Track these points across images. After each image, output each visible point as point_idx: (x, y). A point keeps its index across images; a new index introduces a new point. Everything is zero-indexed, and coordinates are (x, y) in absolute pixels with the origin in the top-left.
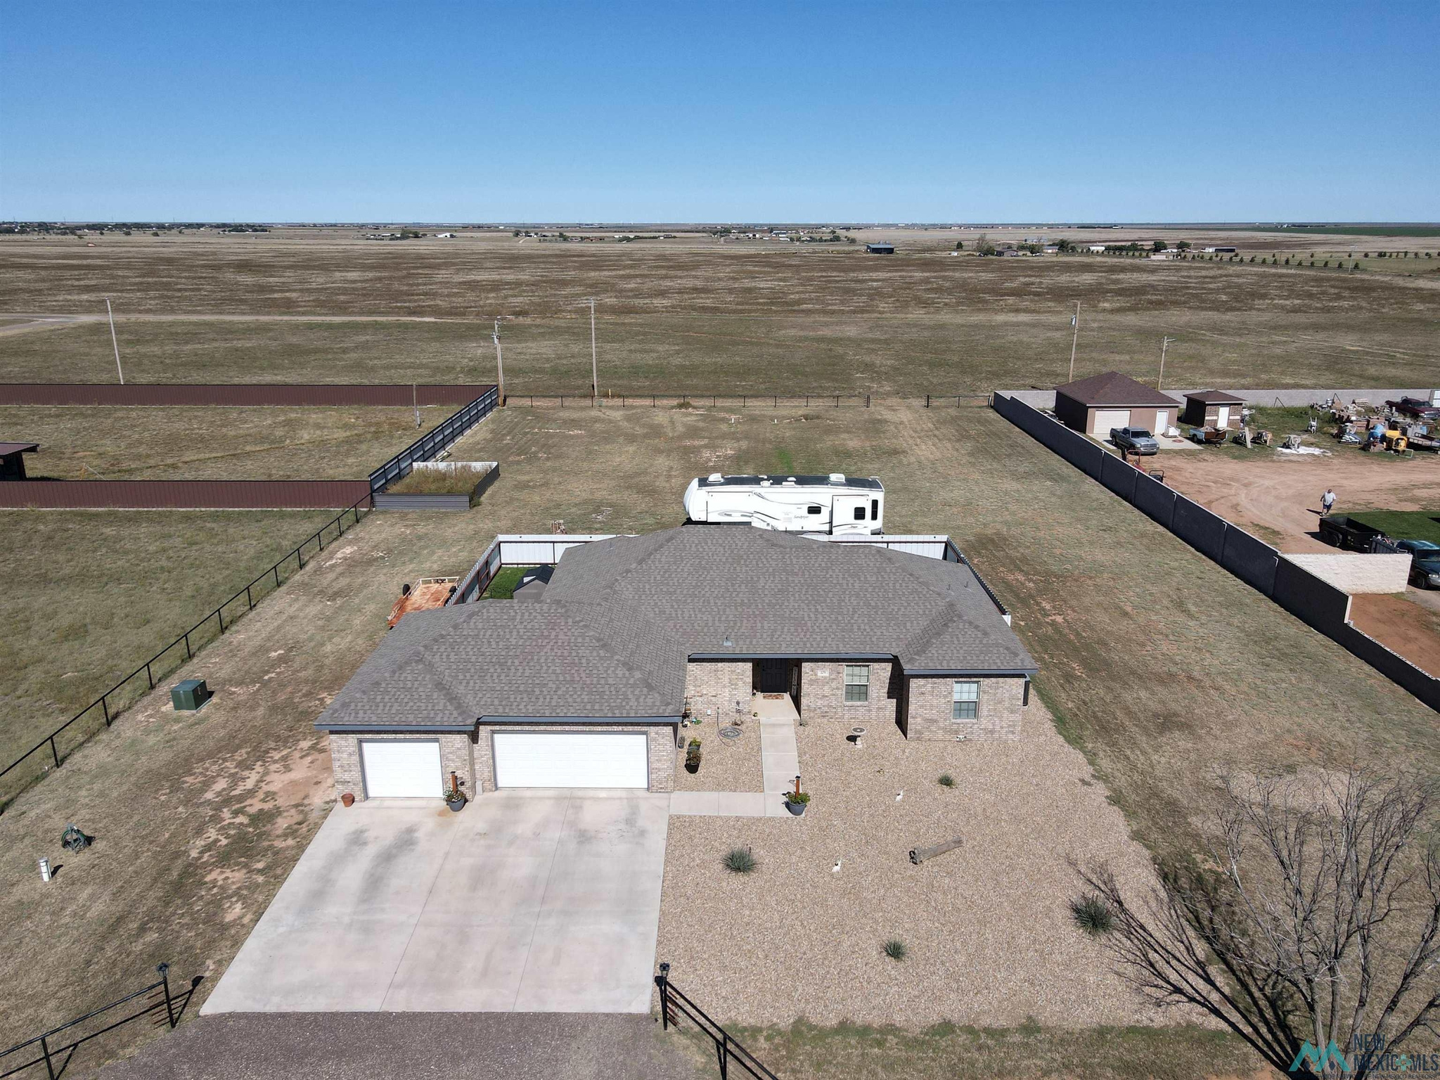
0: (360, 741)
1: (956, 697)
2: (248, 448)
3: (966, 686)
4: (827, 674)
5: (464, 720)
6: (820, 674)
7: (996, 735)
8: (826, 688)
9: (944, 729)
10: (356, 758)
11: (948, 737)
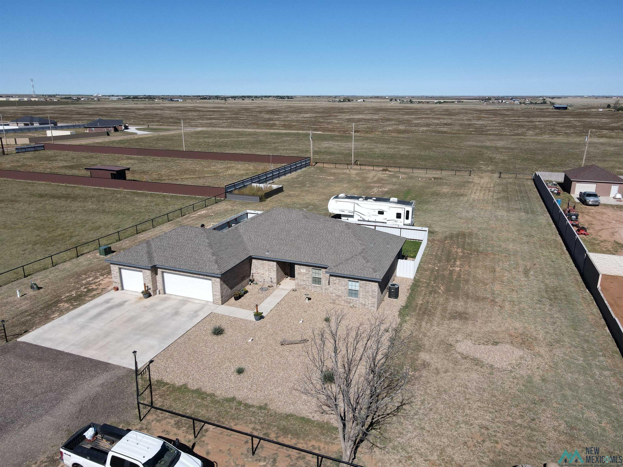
0: (120, 269)
1: (350, 287)
2: (207, 175)
3: (354, 283)
4: (305, 271)
5: (149, 265)
6: (302, 271)
7: (366, 307)
8: (304, 277)
9: (344, 301)
10: (118, 274)
11: (346, 305)
